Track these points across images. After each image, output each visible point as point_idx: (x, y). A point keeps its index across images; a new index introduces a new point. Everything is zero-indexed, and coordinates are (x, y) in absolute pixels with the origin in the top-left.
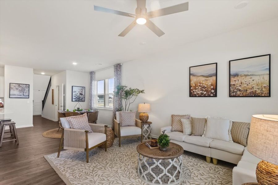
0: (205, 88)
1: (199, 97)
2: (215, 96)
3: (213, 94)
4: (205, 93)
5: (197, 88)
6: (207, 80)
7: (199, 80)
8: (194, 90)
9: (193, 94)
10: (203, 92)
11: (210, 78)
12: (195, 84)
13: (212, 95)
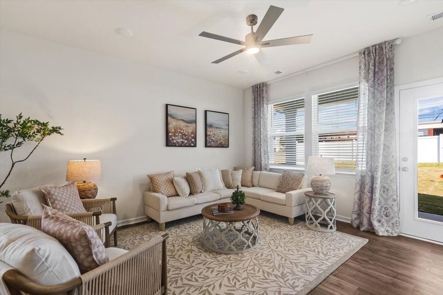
0: (186, 135)
1: (179, 146)
2: (195, 146)
3: (194, 144)
4: (186, 142)
5: (177, 134)
6: (188, 126)
7: (179, 124)
8: (173, 138)
9: (172, 143)
10: (184, 141)
11: (190, 125)
12: (175, 130)
13: (192, 145)
